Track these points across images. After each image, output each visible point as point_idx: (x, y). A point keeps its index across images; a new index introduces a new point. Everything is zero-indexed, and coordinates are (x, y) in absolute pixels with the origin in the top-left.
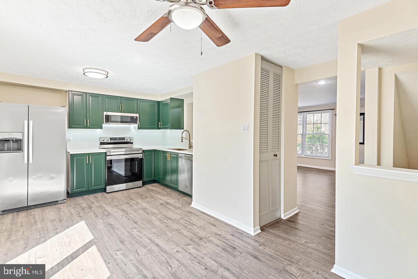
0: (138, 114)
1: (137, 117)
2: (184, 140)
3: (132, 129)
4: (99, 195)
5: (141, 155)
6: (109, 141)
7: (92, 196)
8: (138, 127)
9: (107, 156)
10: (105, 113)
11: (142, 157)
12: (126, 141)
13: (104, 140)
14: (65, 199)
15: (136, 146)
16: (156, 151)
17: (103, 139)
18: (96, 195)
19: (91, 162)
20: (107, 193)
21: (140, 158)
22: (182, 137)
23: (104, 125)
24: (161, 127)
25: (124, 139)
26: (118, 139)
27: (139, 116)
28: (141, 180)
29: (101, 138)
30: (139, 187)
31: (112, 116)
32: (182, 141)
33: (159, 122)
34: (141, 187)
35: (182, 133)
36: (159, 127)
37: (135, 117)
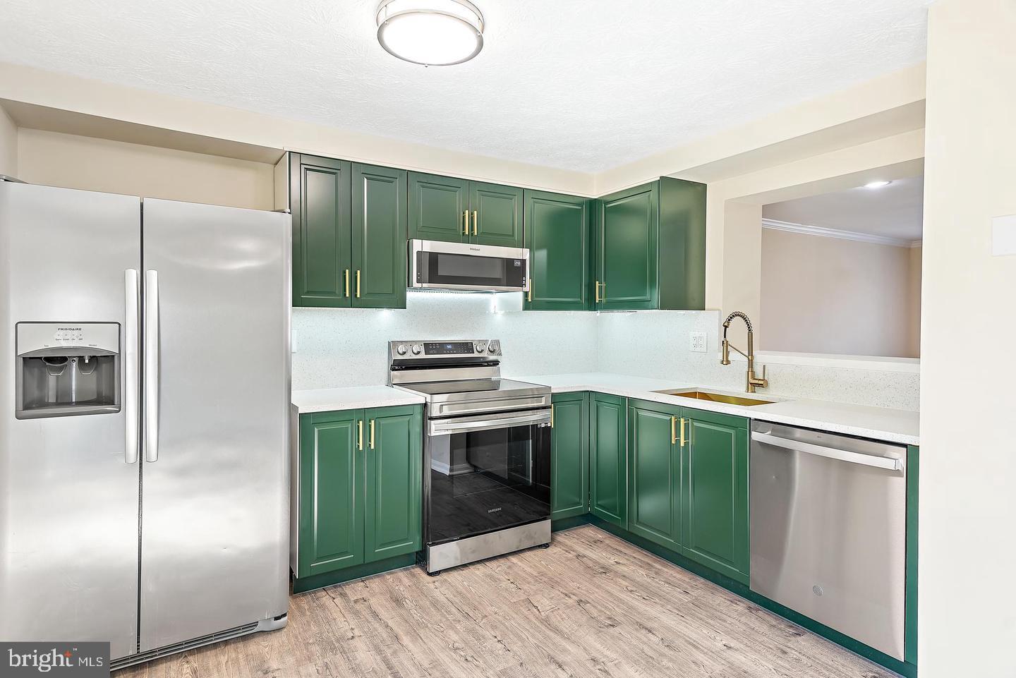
0: (529, 250)
1: (523, 261)
2: (733, 356)
3: (492, 311)
4: (401, 580)
5: (549, 414)
6: (423, 356)
7: (375, 583)
8: (526, 300)
9: (431, 419)
10: (417, 245)
11: (549, 425)
12: (476, 355)
13: (404, 353)
14: (285, 615)
15: (511, 374)
16: (593, 396)
17: (401, 349)
18: (389, 578)
19: (372, 447)
20: (430, 574)
21: (543, 425)
22: (725, 344)
23: (410, 295)
24: (604, 300)
25: (467, 347)
26: (449, 347)
27: (532, 256)
28: (545, 519)
29: (392, 345)
30: (540, 546)
31: (439, 255)
32: (725, 363)
33: (597, 282)
34: (546, 546)
35: (726, 327)
36: (597, 302)
37: (518, 264)
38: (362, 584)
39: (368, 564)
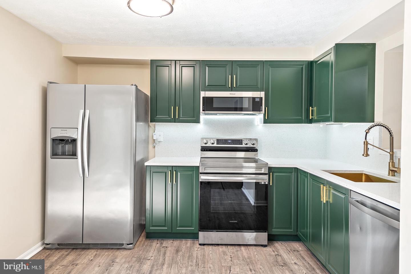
0: (264, 93)
1: (261, 98)
3: (256, 124)
5: (266, 177)
6: (215, 145)
7: (177, 242)
8: (264, 118)
9: (200, 173)
10: (203, 94)
11: (267, 183)
12: (244, 145)
13: (207, 143)
14: (131, 244)
15: (261, 157)
16: (299, 171)
17: (205, 141)
18: (184, 242)
20: (200, 244)
21: (263, 183)
22: (366, 143)
23: (201, 117)
24: (315, 117)
25: (240, 142)
26: (230, 141)
27: (266, 95)
29: (203, 139)
30: (261, 246)
31: (214, 98)
32: (365, 155)
33: (311, 107)
34: (265, 246)
35: (367, 133)
36: (311, 118)
37: (257, 100)
38: (172, 241)
39: (173, 233)
